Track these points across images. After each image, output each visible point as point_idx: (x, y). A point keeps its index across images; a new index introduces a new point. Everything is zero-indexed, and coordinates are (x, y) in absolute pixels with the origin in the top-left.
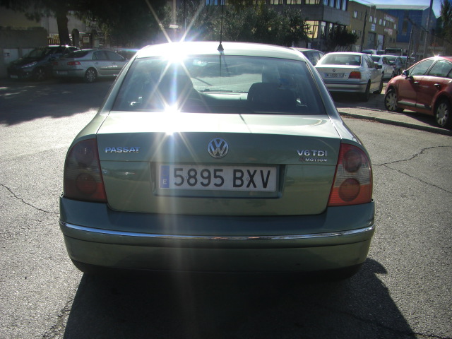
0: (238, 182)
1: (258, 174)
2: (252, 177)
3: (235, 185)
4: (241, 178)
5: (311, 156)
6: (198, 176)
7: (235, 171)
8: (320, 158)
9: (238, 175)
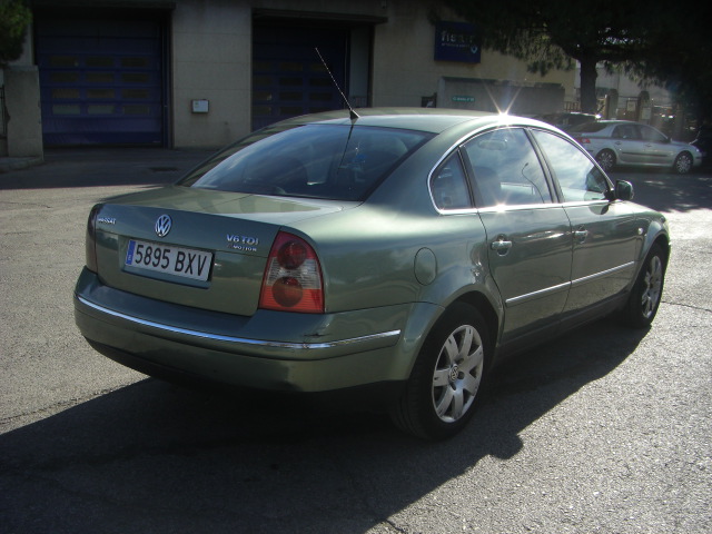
0: (179, 266)
1: (197, 258)
2: (191, 261)
3: (176, 270)
4: (182, 262)
5: (240, 243)
6: (152, 256)
7: (179, 253)
8: (248, 246)
9: (181, 258)
